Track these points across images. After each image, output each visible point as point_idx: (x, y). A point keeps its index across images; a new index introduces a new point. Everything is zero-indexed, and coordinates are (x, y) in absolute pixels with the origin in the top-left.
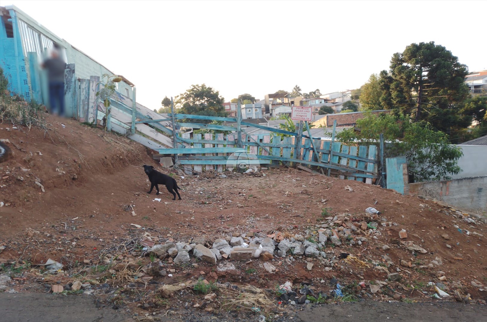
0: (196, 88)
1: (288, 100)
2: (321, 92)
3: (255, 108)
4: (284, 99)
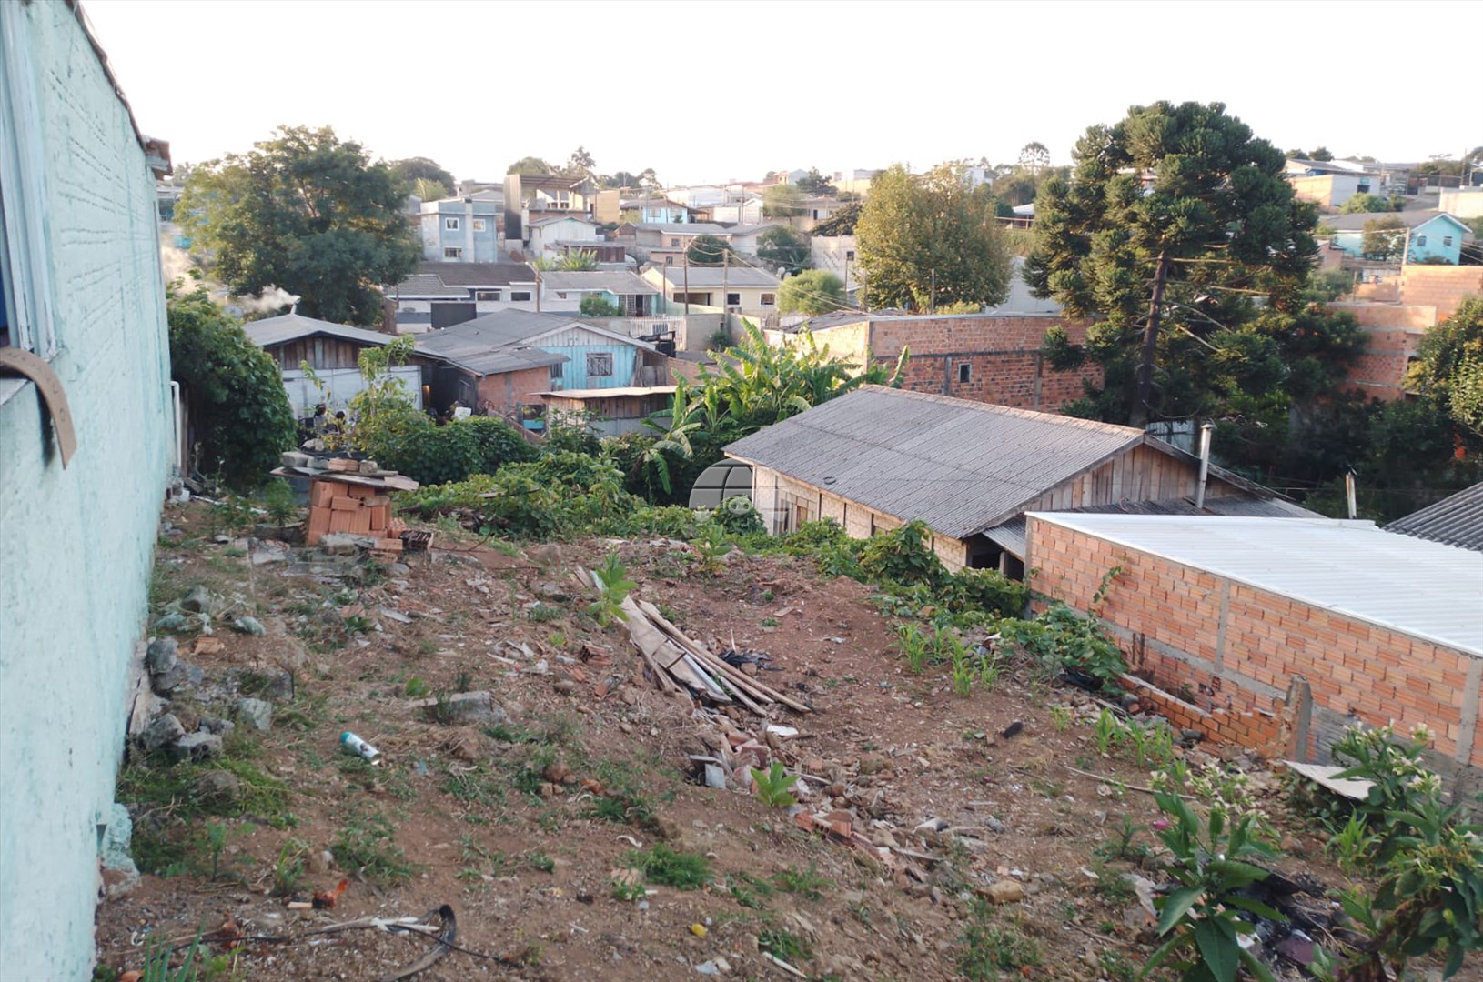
0: (298, 140)
1: (585, 203)
2: (658, 178)
3: (475, 216)
4: (571, 195)
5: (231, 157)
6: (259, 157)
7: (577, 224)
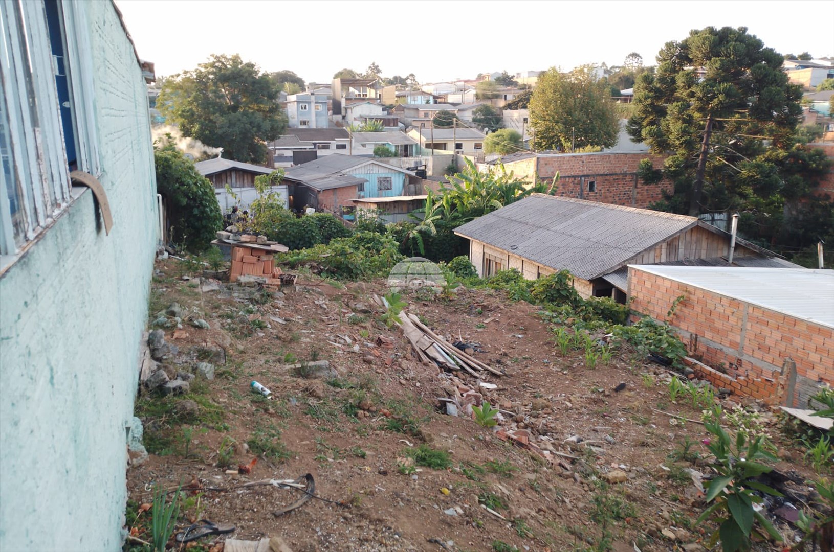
0: (221, 62)
1: (376, 94)
2: (416, 79)
3: (316, 102)
4: (368, 89)
5: (186, 72)
6: (201, 72)
7: (372, 106)
